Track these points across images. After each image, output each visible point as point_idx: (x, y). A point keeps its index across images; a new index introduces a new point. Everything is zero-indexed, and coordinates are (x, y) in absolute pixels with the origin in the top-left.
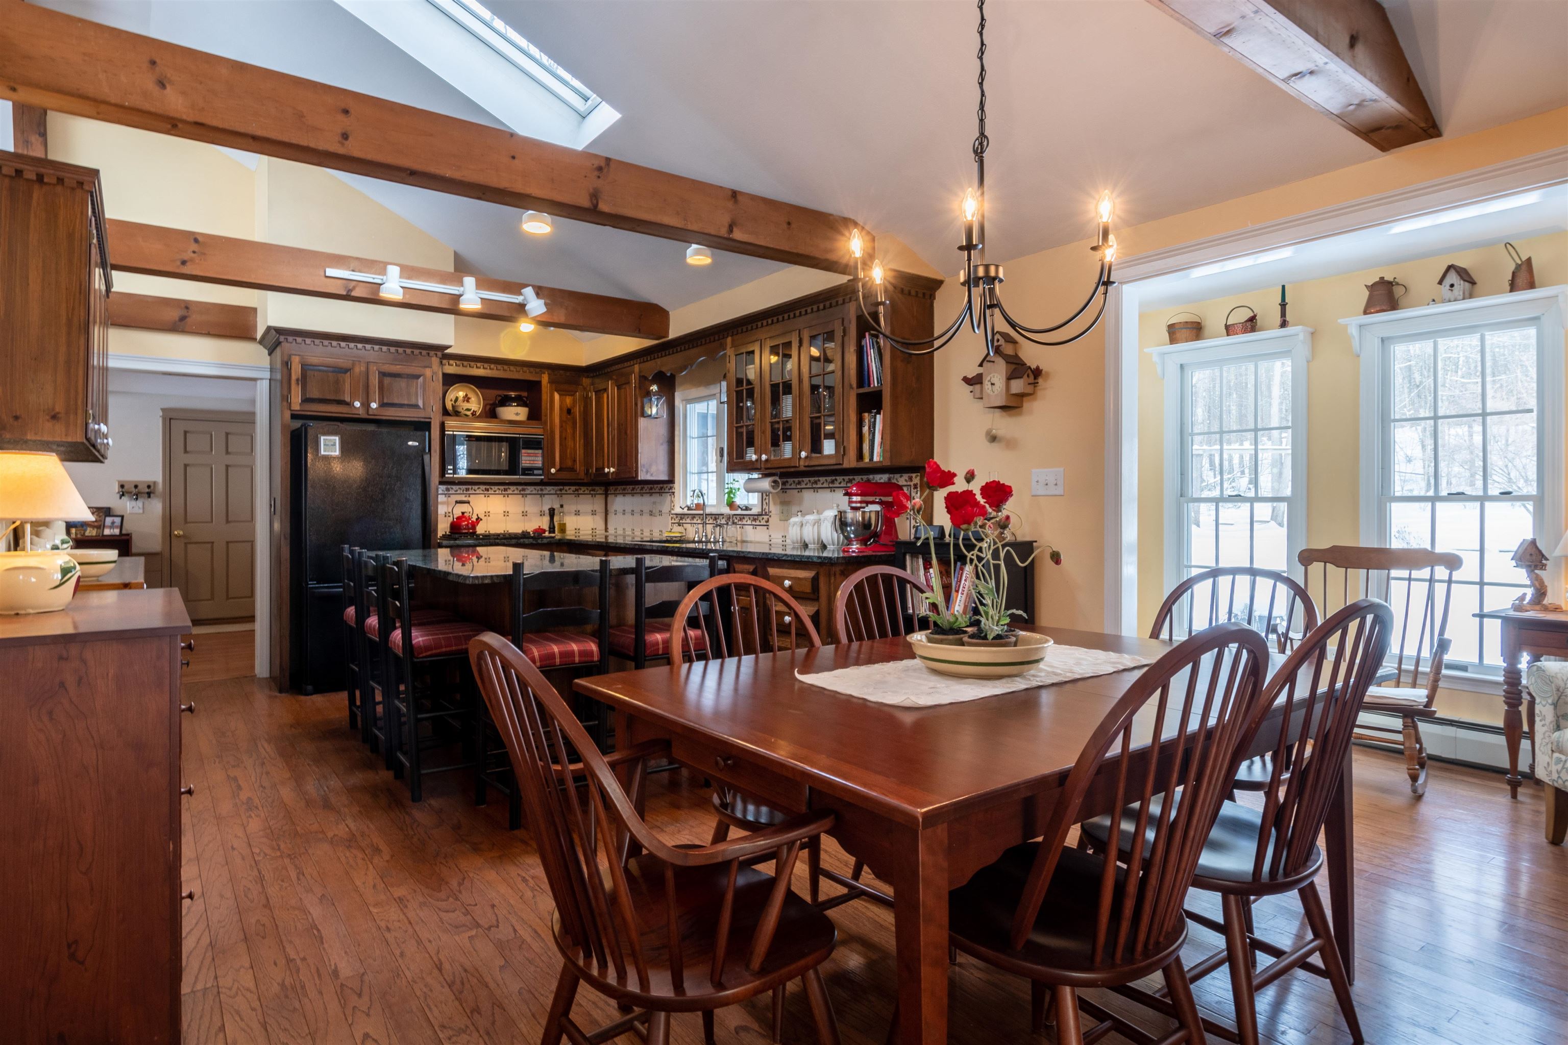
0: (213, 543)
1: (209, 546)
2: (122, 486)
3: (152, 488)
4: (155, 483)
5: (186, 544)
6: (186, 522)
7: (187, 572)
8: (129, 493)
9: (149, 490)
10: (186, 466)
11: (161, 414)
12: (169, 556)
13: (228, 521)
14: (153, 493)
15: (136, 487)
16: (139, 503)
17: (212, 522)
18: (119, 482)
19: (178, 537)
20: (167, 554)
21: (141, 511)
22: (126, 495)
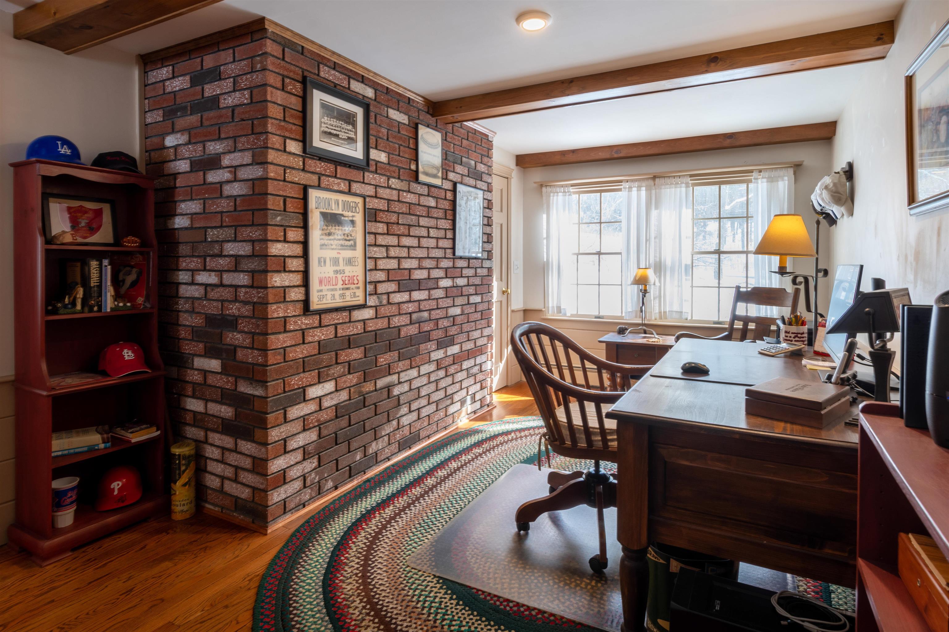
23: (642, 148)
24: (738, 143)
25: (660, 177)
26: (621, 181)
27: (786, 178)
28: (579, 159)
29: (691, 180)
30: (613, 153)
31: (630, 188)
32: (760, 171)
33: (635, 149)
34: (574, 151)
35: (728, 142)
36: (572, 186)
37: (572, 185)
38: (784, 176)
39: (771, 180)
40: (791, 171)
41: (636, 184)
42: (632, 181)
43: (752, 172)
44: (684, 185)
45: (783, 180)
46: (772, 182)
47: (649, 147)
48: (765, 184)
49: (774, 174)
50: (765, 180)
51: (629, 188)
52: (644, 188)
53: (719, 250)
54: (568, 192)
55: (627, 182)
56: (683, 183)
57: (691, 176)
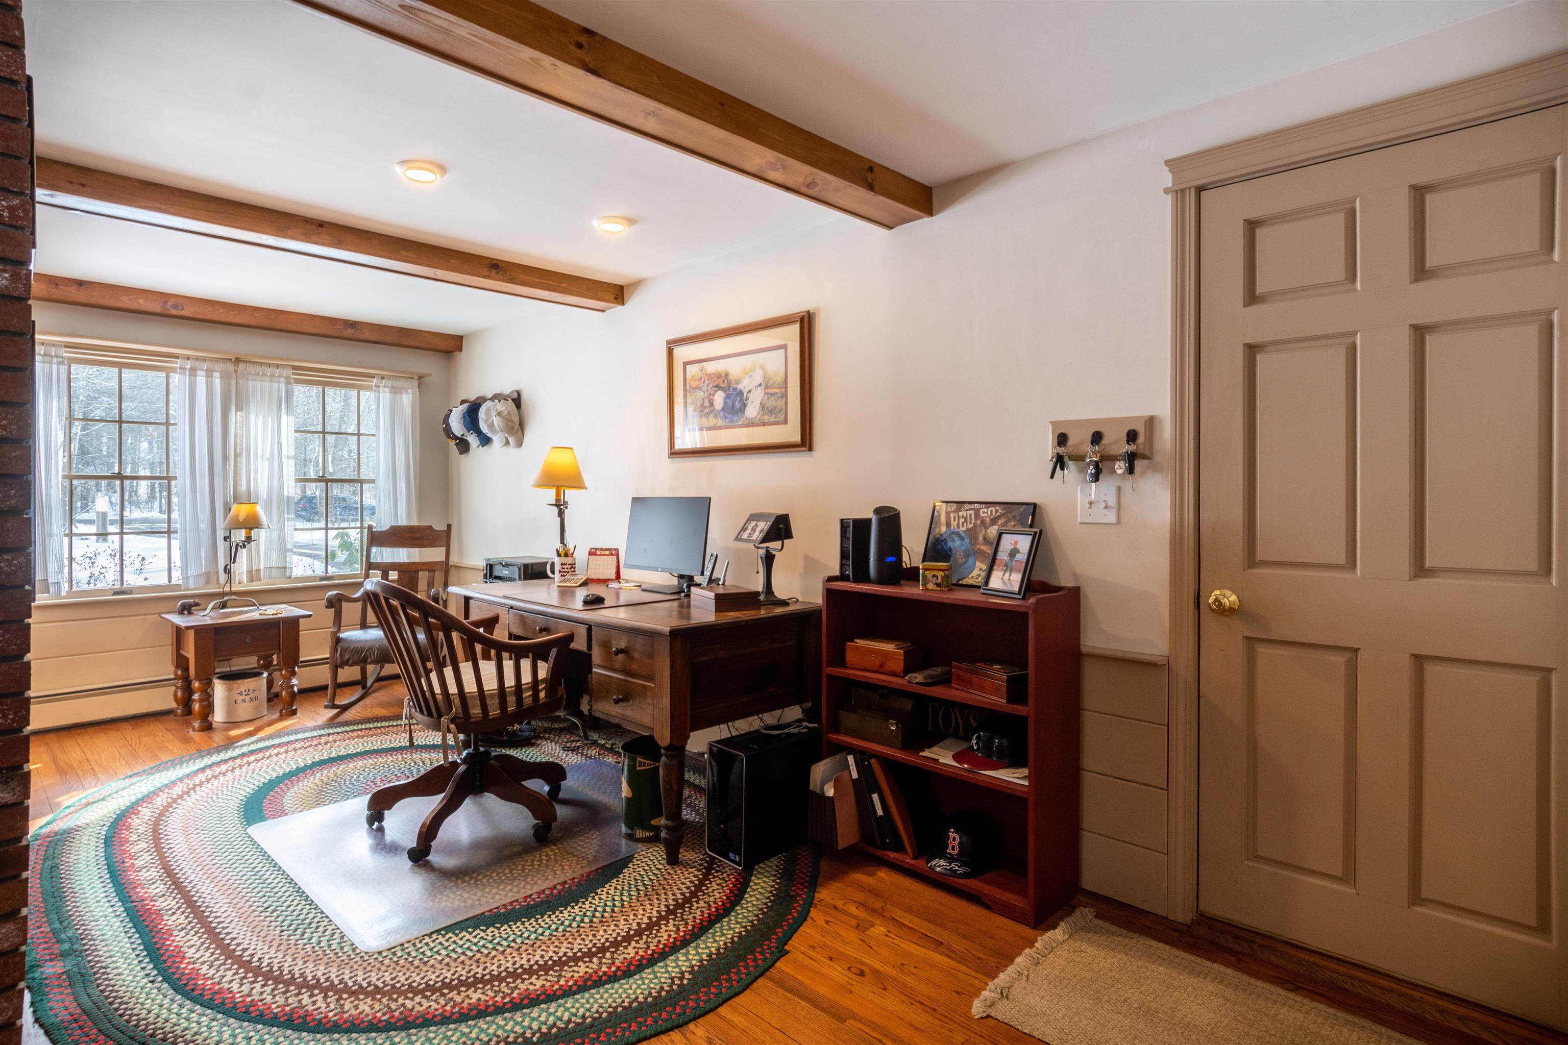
0: (1356, 650)
1: (1340, 660)
2: (1062, 439)
3: (1141, 439)
4: (1151, 422)
5: (1250, 641)
6: (1251, 560)
7: (1253, 746)
8: (1079, 458)
9: (1132, 448)
10: (1252, 350)
11: (1168, 180)
12: (1192, 679)
13: (1420, 569)
14: (1144, 457)
15: (1097, 438)
16: (1104, 491)
17: (1351, 563)
18: (1054, 424)
19: (1222, 610)
20: (1184, 669)
21: (1111, 517)
22: (1071, 464)
23: (222, 311)
24: (361, 337)
25: (246, 362)
26: (177, 357)
27: (410, 391)
28: (93, 301)
29: (293, 374)
30: (169, 307)
31: (193, 372)
32: (383, 378)
33: (210, 309)
34: (80, 283)
35: (349, 332)
36: (66, 347)
37: (68, 346)
38: (408, 388)
39: (395, 391)
40: (416, 383)
41: (205, 366)
42: (197, 359)
43: (374, 377)
44: (282, 380)
45: (407, 393)
46: (395, 393)
47: (235, 312)
48: (388, 395)
49: (399, 383)
50: (387, 390)
51: (191, 369)
52: (217, 375)
53: (323, 476)
54: (56, 356)
55: (188, 359)
56: (282, 376)
57: (295, 368)
